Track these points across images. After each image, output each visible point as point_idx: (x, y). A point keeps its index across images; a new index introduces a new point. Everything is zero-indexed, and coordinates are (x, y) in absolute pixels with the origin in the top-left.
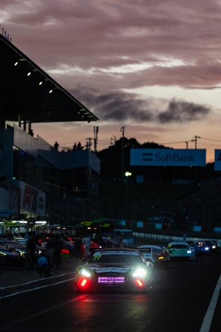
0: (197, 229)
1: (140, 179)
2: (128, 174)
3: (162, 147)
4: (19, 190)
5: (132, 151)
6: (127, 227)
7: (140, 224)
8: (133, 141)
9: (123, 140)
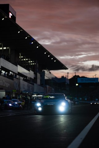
0: (97, 100)
1: (80, 86)
2: (77, 85)
3: (86, 77)
4: (47, 88)
5: (78, 79)
6: (77, 99)
7: (81, 99)
8: (78, 76)
9: (75, 76)
